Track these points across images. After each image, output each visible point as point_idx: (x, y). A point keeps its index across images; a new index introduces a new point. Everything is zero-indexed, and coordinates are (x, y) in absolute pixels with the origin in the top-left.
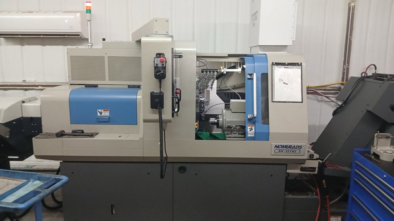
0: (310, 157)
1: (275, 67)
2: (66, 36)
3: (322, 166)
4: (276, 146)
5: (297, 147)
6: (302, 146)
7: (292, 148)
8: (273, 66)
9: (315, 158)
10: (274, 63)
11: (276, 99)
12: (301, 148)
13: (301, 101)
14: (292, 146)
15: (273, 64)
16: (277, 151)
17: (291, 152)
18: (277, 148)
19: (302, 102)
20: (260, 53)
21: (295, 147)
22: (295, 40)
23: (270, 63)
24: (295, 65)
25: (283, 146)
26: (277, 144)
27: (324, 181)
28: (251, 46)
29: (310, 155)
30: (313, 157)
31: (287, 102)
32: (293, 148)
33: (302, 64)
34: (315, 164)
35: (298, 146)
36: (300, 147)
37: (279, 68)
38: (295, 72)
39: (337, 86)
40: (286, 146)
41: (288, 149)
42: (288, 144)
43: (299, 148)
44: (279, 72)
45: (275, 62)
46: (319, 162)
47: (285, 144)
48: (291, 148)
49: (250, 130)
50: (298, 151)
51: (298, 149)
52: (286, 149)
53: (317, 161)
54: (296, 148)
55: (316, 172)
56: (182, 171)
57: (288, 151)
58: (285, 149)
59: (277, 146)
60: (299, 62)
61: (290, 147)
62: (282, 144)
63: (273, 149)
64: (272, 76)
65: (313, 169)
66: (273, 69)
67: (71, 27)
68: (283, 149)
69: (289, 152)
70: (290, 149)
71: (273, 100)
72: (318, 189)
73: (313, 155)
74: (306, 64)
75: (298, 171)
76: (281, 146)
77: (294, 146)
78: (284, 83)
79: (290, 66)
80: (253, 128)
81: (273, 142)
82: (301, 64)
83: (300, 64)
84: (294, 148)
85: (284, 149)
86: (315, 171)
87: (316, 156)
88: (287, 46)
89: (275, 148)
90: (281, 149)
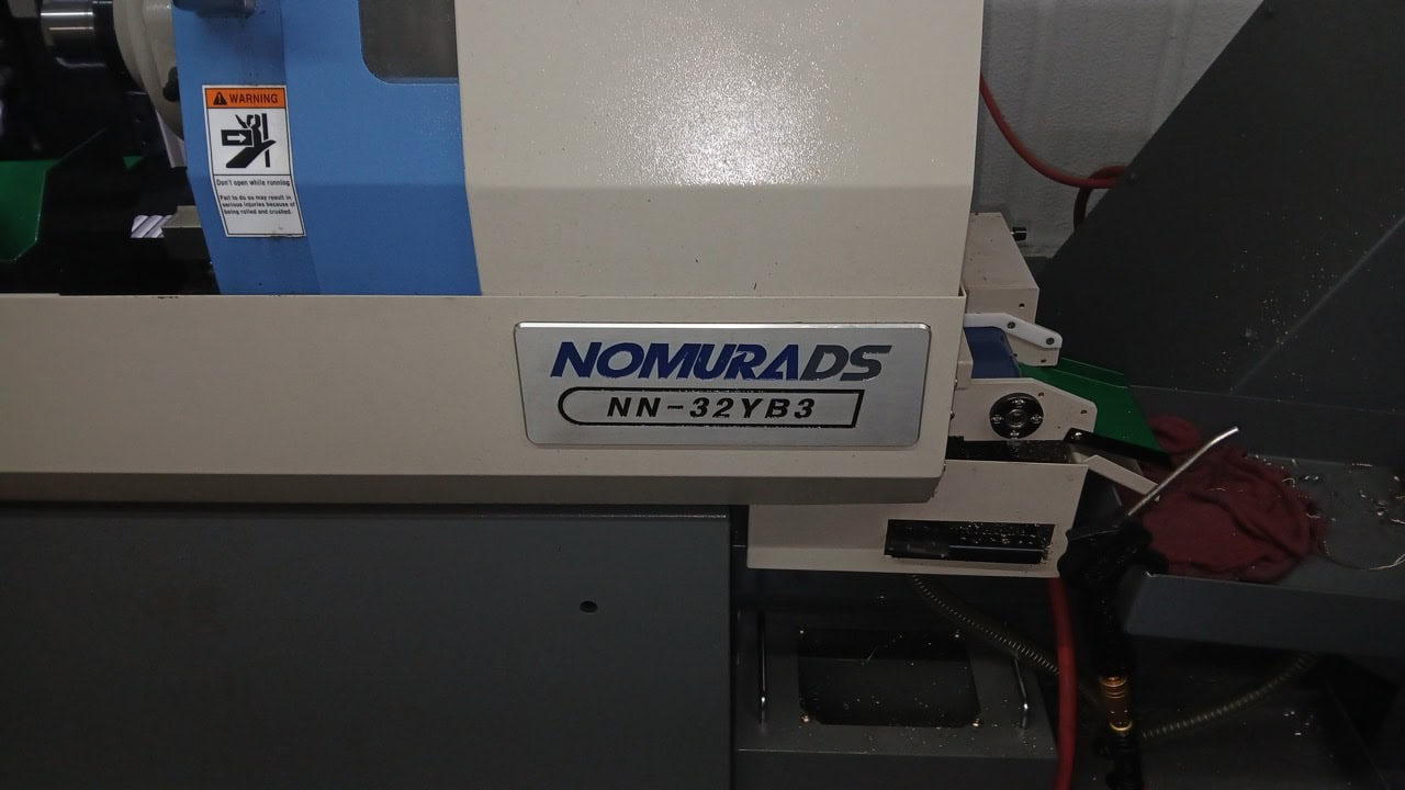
0: (1000, 431)
4: (567, 350)
5: (828, 361)
6: (885, 349)
7: (758, 370)
9: (1050, 430)
12: (875, 368)
14: (760, 352)
17: (759, 415)
18: (583, 369)
21: (802, 367)
25: (652, 357)
26: (585, 328)
29: (1001, 407)
30: (1032, 427)
32: (770, 373)
34: (1042, 496)
35: (839, 352)
36: (863, 360)
40: (694, 356)
41: (719, 381)
43: (849, 368)
46: (1092, 480)
47: (677, 329)
48: (748, 374)
49: (236, 151)
50: (833, 408)
51: (834, 382)
52: (692, 380)
53: (1075, 470)
54: (811, 373)
55: (1048, 570)
57: (713, 408)
58: (677, 390)
59: (583, 354)
61: (742, 359)
62: (645, 329)
63: (544, 384)
68: (653, 379)
69: (736, 413)
70: (739, 381)
72: (1066, 655)
73: (1033, 407)
75: (867, 558)
76: (634, 349)
77: (791, 353)
80: (277, 123)
84: (783, 368)
85: (673, 380)
86: (1036, 555)
87: (1067, 411)
89: (558, 370)
90: (632, 379)
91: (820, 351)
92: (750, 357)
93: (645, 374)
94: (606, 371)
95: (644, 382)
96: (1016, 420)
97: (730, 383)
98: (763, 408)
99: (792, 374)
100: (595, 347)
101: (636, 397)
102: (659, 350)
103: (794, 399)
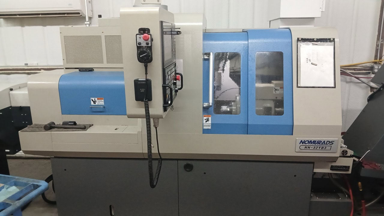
0: (343, 154)
1: (301, 44)
2: (66, 15)
3: (357, 166)
4: (302, 141)
5: (328, 143)
6: (334, 141)
7: (321, 143)
8: (299, 43)
9: (349, 155)
10: (300, 39)
11: (302, 84)
12: (333, 143)
13: (333, 86)
14: (321, 142)
15: (298, 40)
16: (303, 147)
17: (320, 149)
18: (303, 143)
19: (335, 87)
20: (281, 27)
21: (325, 143)
22: (324, 10)
23: (294, 39)
24: (326, 42)
25: (310, 142)
26: (303, 139)
27: (360, 183)
28: (270, 20)
29: (343, 151)
30: (346, 154)
31: (316, 87)
32: (322, 144)
33: (336, 40)
34: (348, 162)
35: (329, 142)
36: (331, 143)
37: (306, 45)
38: (327, 49)
39: (368, 65)
40: (314, 142)
41: (317, 145)
42: (317, 139)
43: (330, 143)
44: (306, 49)
45: (301, 37)
46: (354, 160)
47: (313, 139)
48: (320, 144)
50: (328, 148)
51: (329, 145)
52: (314, 145)
53: (352, 159)
54: (326, 144)
55: (350, 172)
56: (188, 170)
57: (316, 148)
58: (312, 146)
60: (331, 37)
61: (319, 142)
62: (310, 139)
63: (298, 145)
64: (297, 55)
65: (346, 168)
66: (299, 46)
67: (70, 5)
68: (310, 144)
69: (318, 148)
70: (319, 145)
71: (299, 85)
72: (350, 191)
73: (347, 151)
74: (339, 40)
75: (327, 171)
76: (308, 141)
78: (312, 64)
79: (319, 42)
81: (298, 137)
82: (334, 39)
83: (332, 39)
84: (323, 143)
85: (312, 145)
86: (348, 170)
87: (350, 152)
88: (314, 18)
89: (300, 143)
90: (308, 144)
91: (327, 141)
92: (320, 142)
93: (309, 144)
94: (305, 143)
95: (309, 145)
96: (345, 153)
97: (318, 145)
98: (321, 148)
99: (324, 144)
100: (304, 141)
101: (308, 146)
102: (311, 141)
103: (324, 147)
